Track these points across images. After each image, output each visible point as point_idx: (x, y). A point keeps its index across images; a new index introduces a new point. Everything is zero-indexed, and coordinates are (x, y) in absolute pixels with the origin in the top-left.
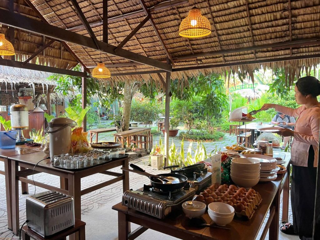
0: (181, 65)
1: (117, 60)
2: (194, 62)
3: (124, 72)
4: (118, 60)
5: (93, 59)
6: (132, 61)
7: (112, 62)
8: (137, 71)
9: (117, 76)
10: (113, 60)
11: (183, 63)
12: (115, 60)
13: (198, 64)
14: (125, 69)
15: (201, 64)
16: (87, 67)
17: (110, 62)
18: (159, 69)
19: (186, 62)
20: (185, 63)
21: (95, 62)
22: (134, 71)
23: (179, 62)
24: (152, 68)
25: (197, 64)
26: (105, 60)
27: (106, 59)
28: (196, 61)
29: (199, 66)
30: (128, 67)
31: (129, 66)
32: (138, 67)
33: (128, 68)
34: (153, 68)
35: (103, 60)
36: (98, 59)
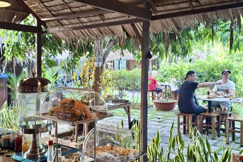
0: (167, 10)
1: (77, 7)
2: (187, 3)
3: (88, 24)
4: (79, 7)
5: (48, 8)
6: (97, 8)
7: (71, 10)
8: (106, 21)
9: (81, 30)
10: (72, 8)
11: (169, 7)
12: (75, 8)
13: (194, 7)
14: (89, 20)
15: (197, 6)
16: (42, 19)
17: (68, 10)
18: (134, 17)
19: (175, 5)
20: (173, 7)
21: (50, 11)
22: (101, 22)
23: (164, 5)
24: (125, 16)
25: (192, 7)
26: (63, 9)
27: (63, 6)
28: (190, 2)
29: (194, 9)
30: (93, 16)
31: (95, 16)
32: (107, 16)
33: (93, 19)
34: (127, 17)
35: (61, 9)
36: (53, 8)
